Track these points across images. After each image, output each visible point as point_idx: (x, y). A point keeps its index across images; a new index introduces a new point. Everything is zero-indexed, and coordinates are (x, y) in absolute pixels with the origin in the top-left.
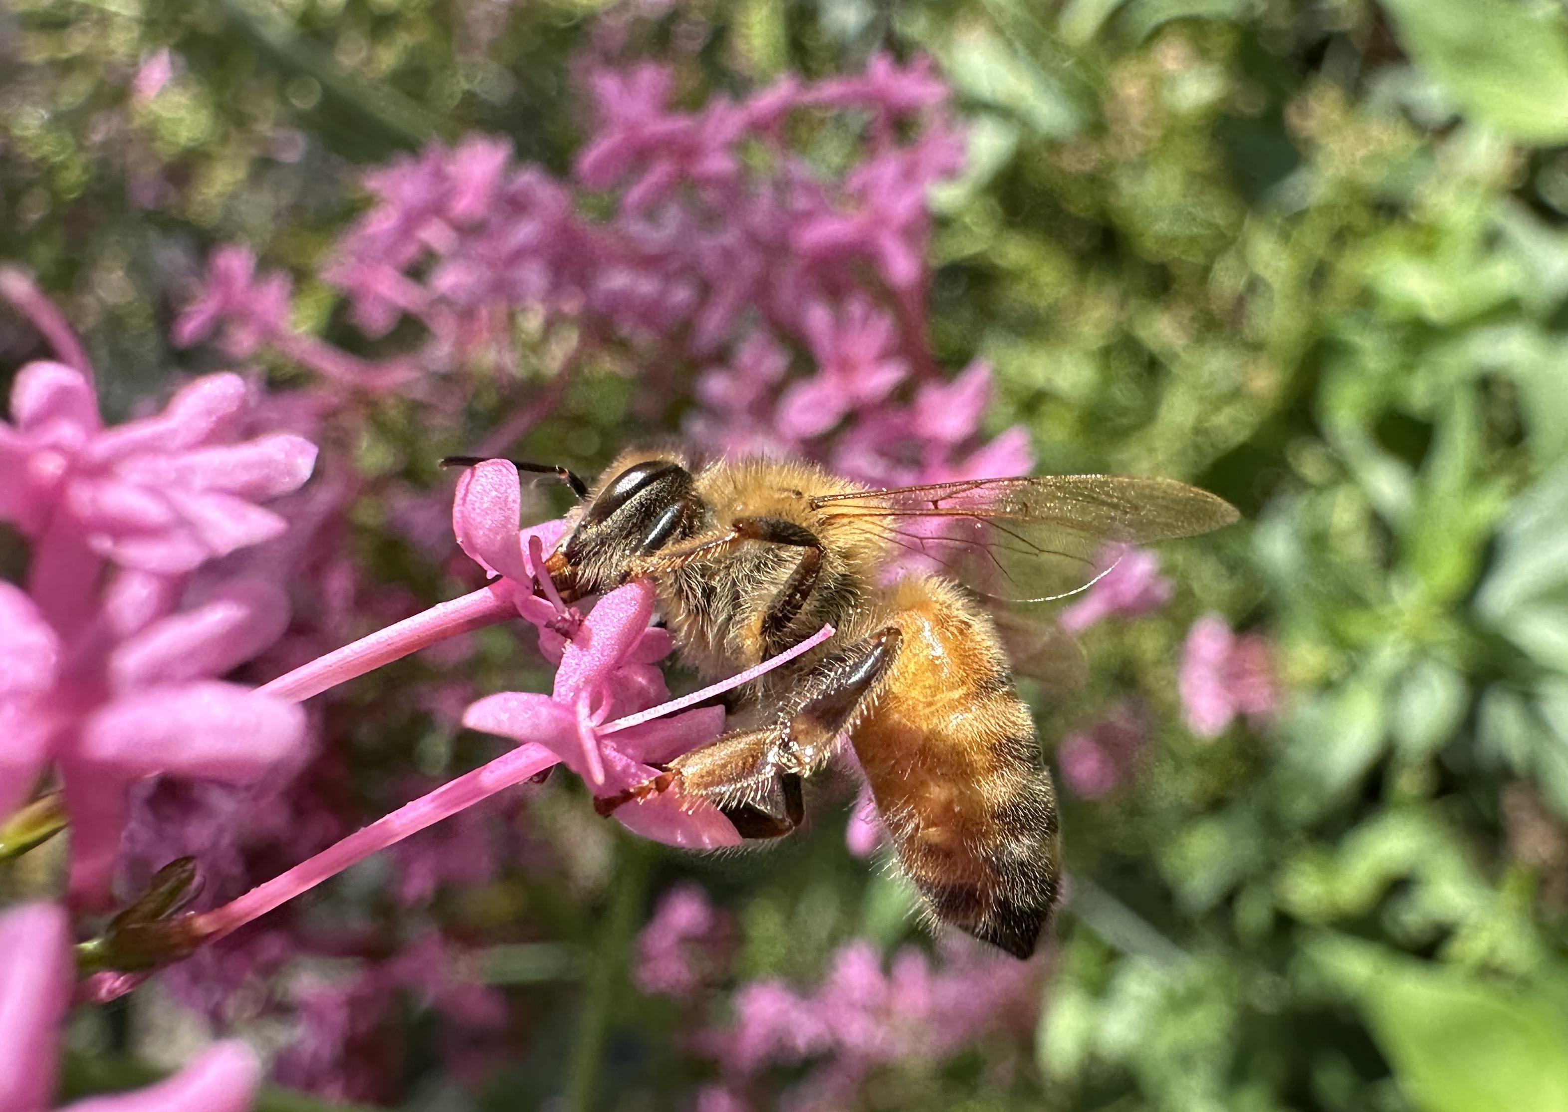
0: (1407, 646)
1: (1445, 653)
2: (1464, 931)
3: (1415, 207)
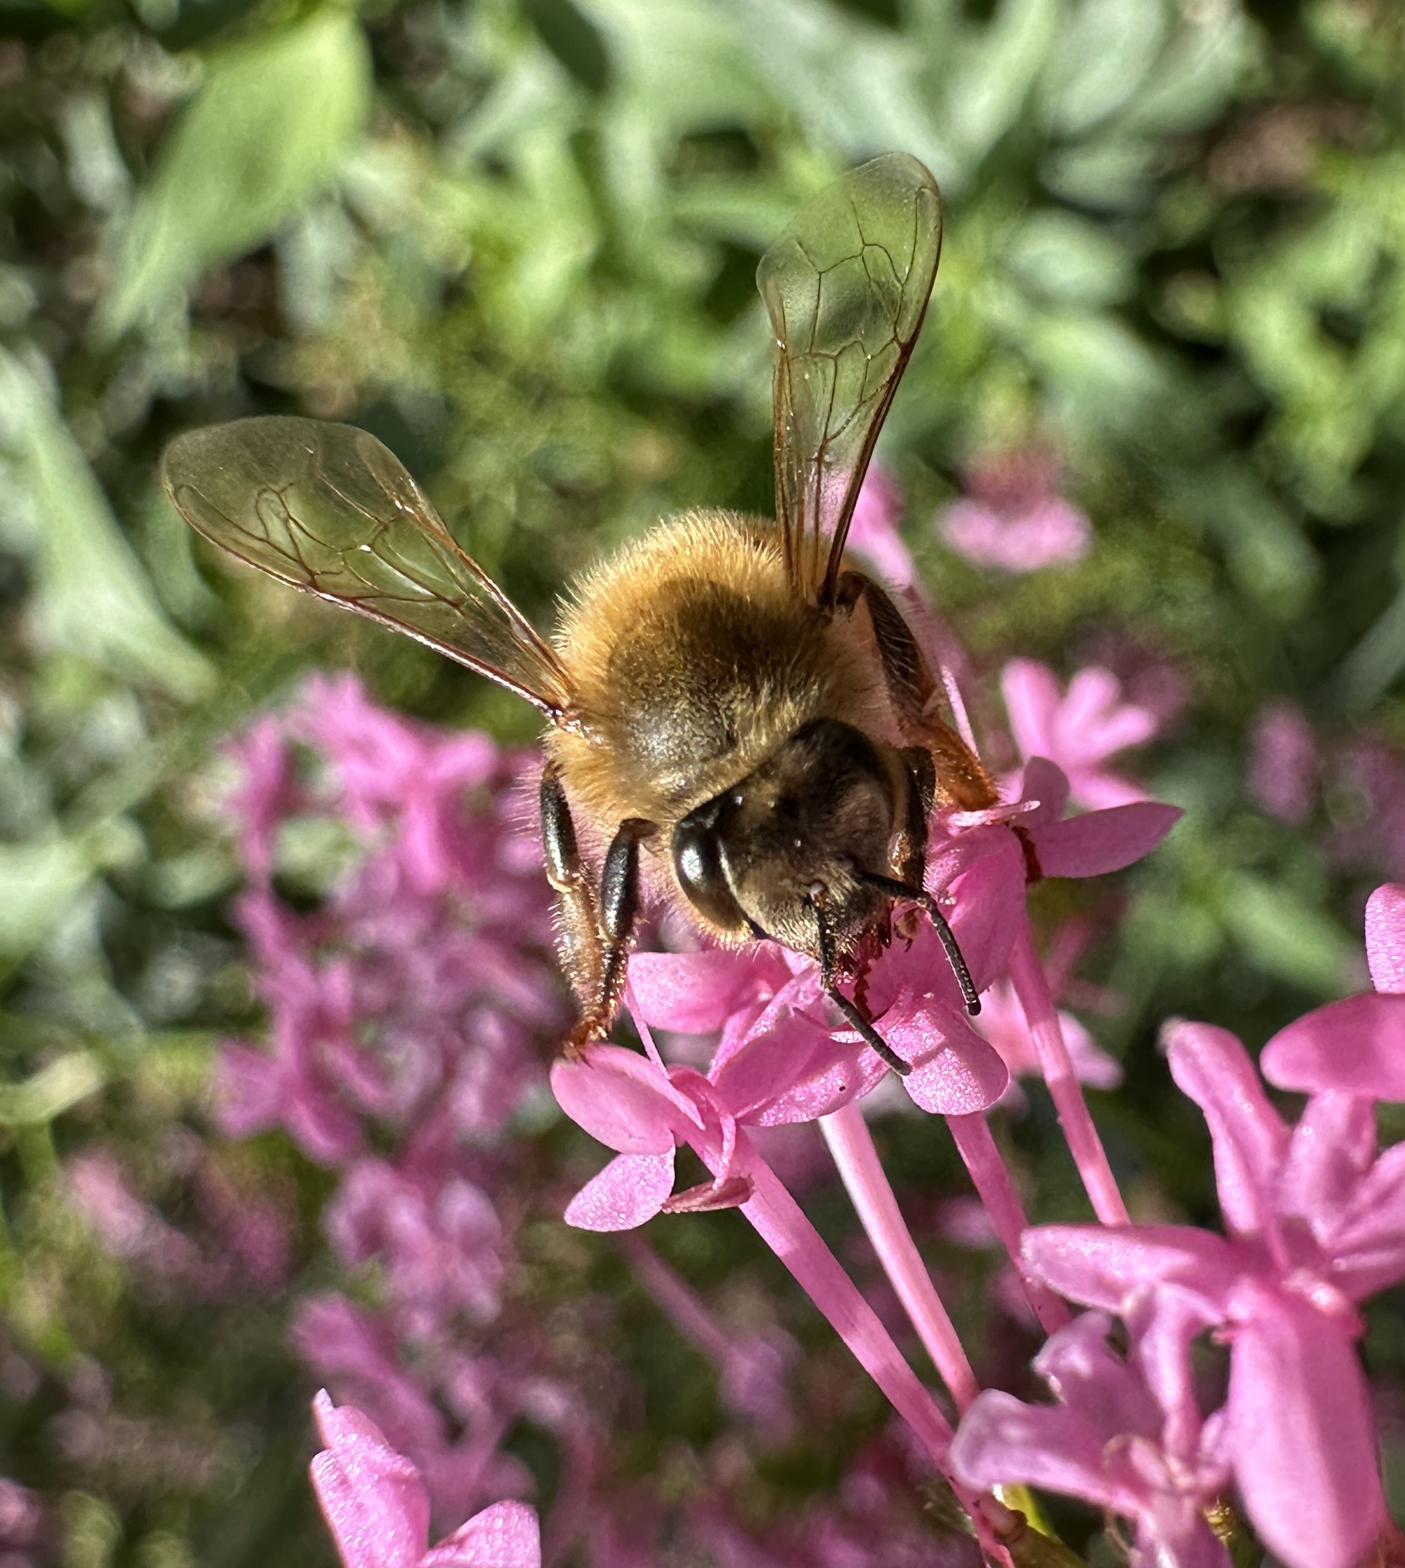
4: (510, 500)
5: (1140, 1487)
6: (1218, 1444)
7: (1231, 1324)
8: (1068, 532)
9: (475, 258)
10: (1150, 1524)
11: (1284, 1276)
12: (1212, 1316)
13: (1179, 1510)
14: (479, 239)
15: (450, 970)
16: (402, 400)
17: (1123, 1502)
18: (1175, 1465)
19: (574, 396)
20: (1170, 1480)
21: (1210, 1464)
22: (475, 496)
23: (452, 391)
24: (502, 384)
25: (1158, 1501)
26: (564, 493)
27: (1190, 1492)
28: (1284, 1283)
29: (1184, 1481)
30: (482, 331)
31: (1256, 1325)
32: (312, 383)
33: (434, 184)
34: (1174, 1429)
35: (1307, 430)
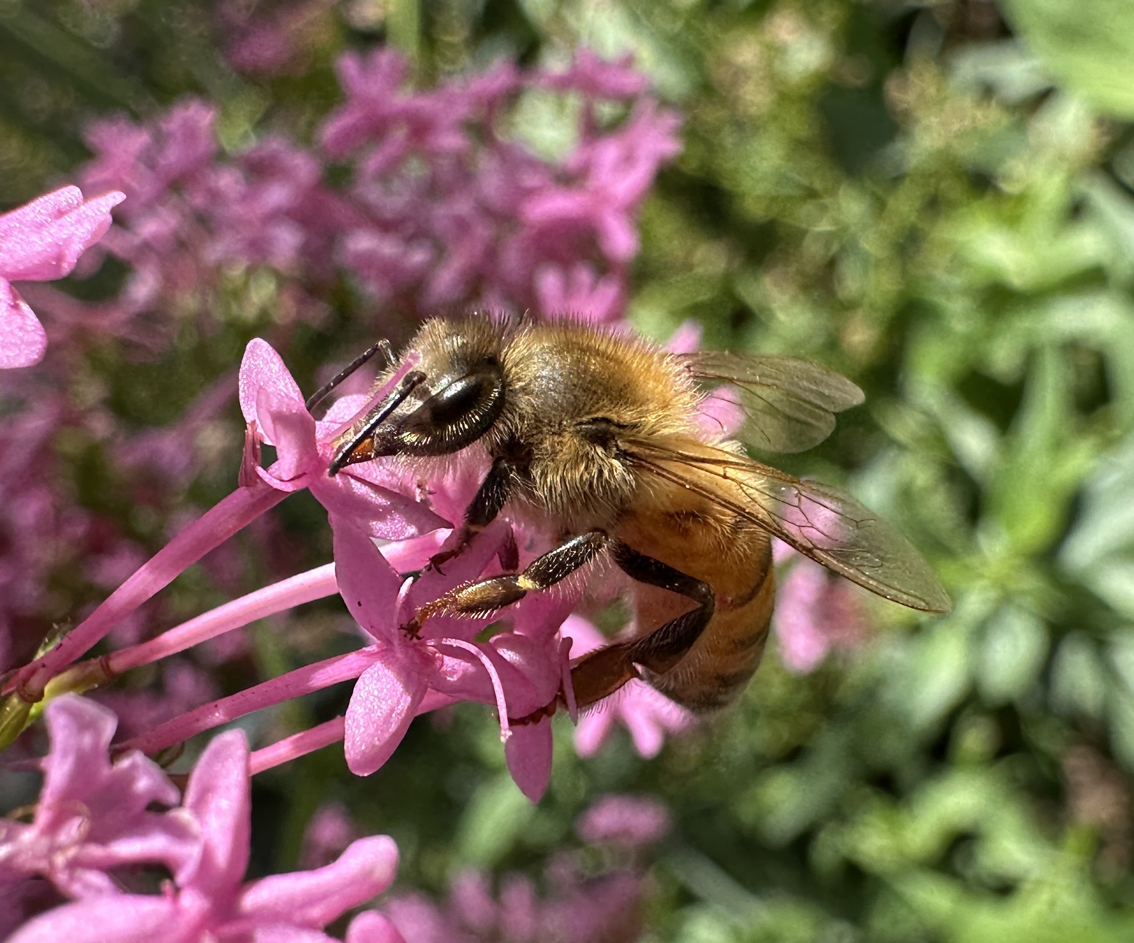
0: (993, 594)
1: (1028, 602)
2: (1027, 886)
3: (1007, 178)
4: (824, 226)
5: (54, 826)
6: (87, 886)
7: (177, 890)
8: (802, 654)
9: (1010, 197)
10: (28, 836)
11: (212, 931)
12: (182, 877)
13: (39, 858)
14: (1022, 200)
15: (462, 226)
16: (899, 145)
17: (43, 815)
18: (72, 852)
19: (904, 272)
20: (61, 848)
21: (72, 878)
22: (827, 201)
23: (907, 181)
24: (913, 218)
25: (44, 843)
26: (831, 265)
27: (51, 864)
28: (207, 932)
29: (60, 860)
30: (952, 205)
31: (177, 912)
32: (911, 76)
33: (1065, 166)
34: (95, 851)
35: (883, 826)
